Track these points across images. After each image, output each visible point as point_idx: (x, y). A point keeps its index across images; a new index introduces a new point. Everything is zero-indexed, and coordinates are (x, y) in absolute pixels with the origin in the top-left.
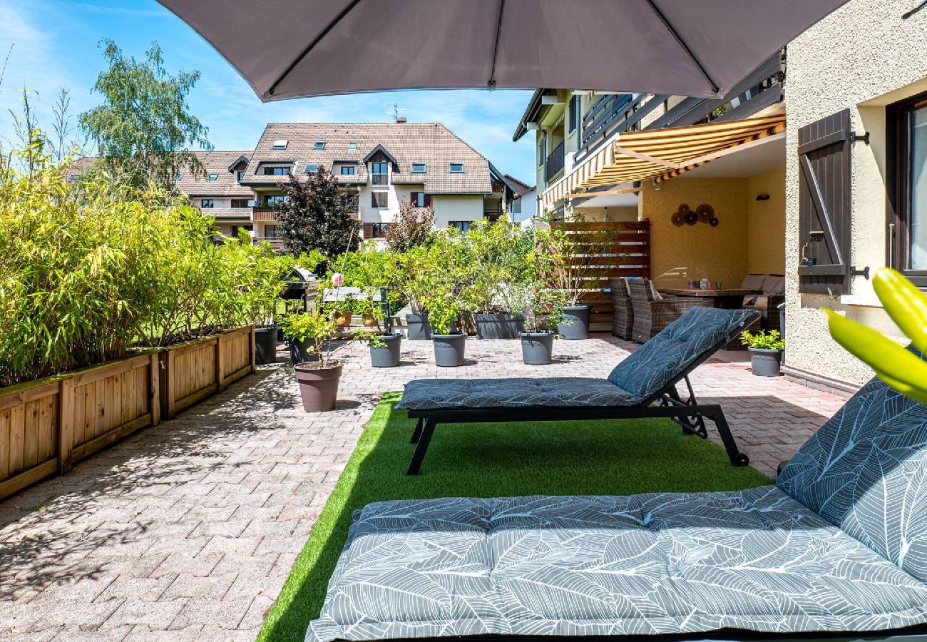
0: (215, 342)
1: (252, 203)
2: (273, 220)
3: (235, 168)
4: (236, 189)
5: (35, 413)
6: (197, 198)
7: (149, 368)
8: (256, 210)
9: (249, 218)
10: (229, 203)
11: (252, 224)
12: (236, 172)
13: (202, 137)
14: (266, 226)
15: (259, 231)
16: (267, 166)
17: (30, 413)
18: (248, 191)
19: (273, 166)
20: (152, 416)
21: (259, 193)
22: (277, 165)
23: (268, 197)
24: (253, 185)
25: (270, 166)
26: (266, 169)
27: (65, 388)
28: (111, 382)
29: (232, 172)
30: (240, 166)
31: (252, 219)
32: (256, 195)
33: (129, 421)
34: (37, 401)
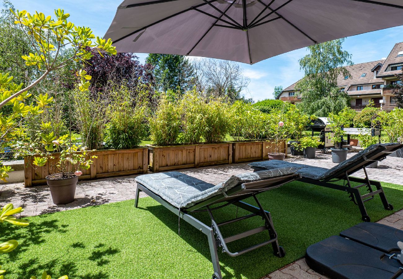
0: (261, 143)
1: (382, 86)
2: (391, 94)
3: (375, 70)
4: (375, 80)
5: (189, 152)
6: (354, 86)
7: (229, 147)
8: (384, 89)
9: (380, 94)
10: (371, 87)
11: (382, 96)
12: (375, 72)
13: (349, 59)
14: (391, 97)
15: (387, 100)
16: (393, 66)
17: (188, 152)
18: (381, 80)
19: (397, 65)
20: (229, 161)
21: (387, 81)
22: (399, 65)
23: (392, 82)
24: (383, 77)
25: (395, 66)
26: (392, 67)
27: (196, 148)
28: (214, 149)
29: (373, 71)
30: (377, 68)
31: (382, 94)
32: (385, 82)
33: (220, 161)
34: (190, 149)
